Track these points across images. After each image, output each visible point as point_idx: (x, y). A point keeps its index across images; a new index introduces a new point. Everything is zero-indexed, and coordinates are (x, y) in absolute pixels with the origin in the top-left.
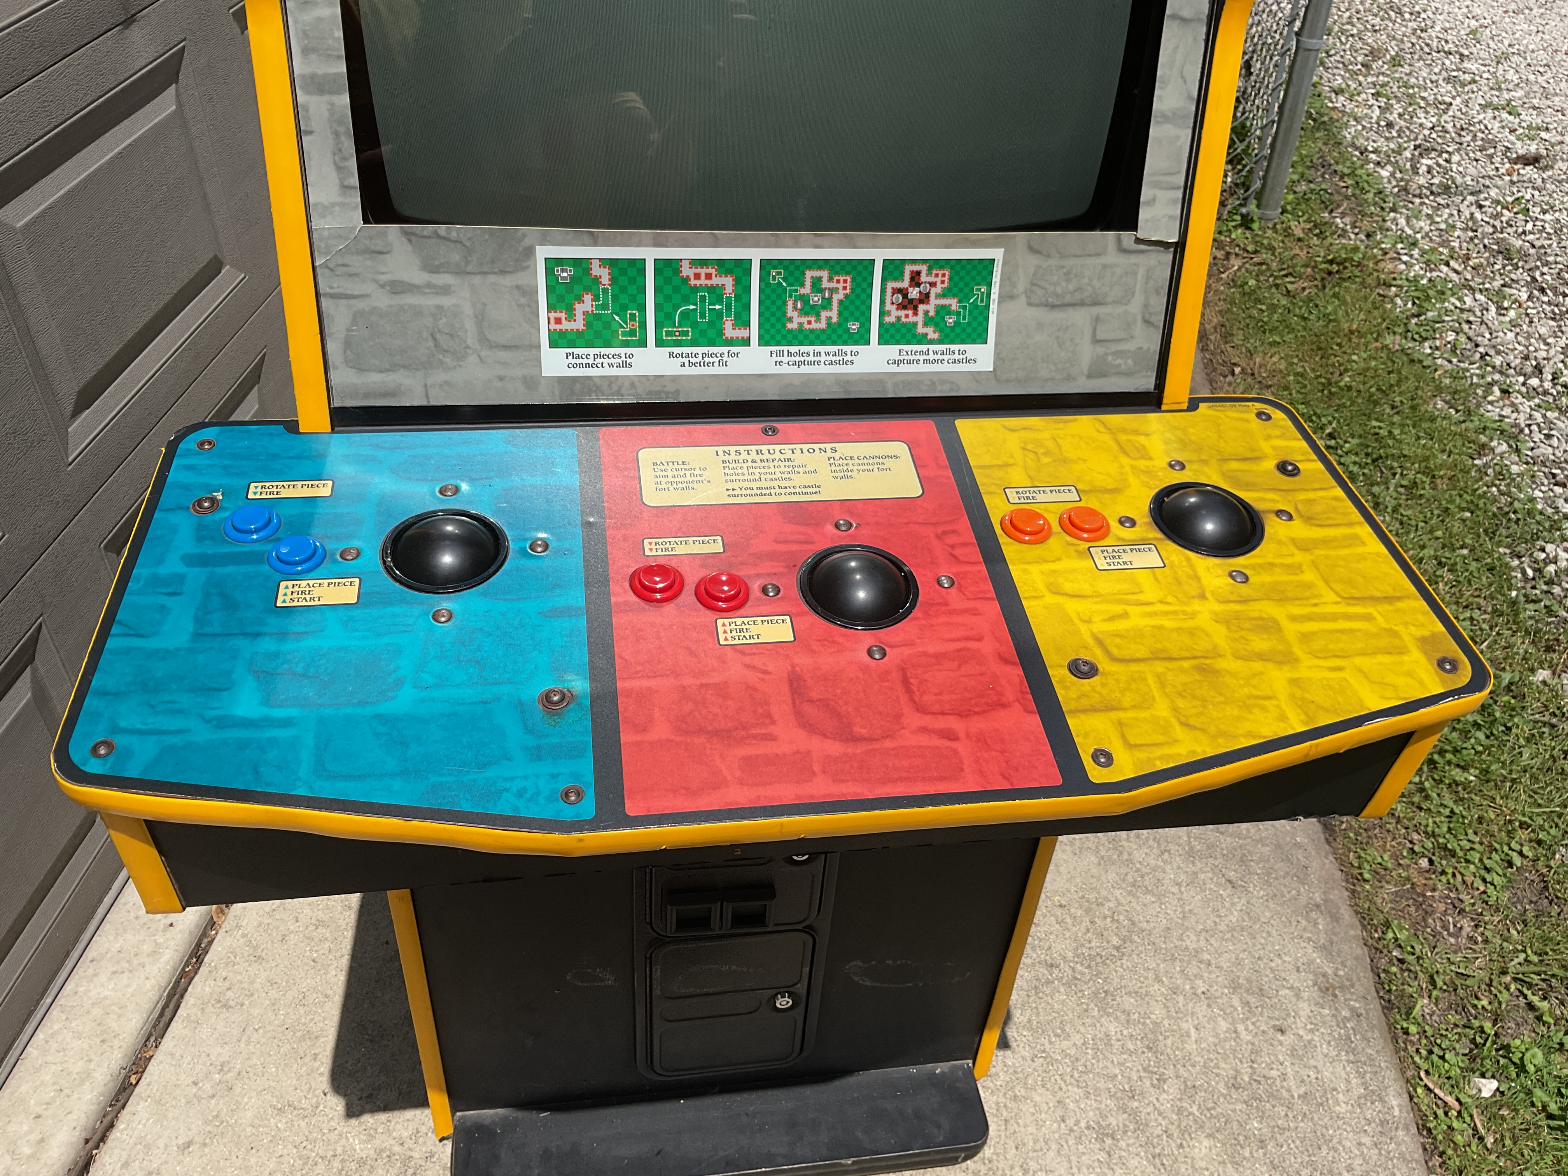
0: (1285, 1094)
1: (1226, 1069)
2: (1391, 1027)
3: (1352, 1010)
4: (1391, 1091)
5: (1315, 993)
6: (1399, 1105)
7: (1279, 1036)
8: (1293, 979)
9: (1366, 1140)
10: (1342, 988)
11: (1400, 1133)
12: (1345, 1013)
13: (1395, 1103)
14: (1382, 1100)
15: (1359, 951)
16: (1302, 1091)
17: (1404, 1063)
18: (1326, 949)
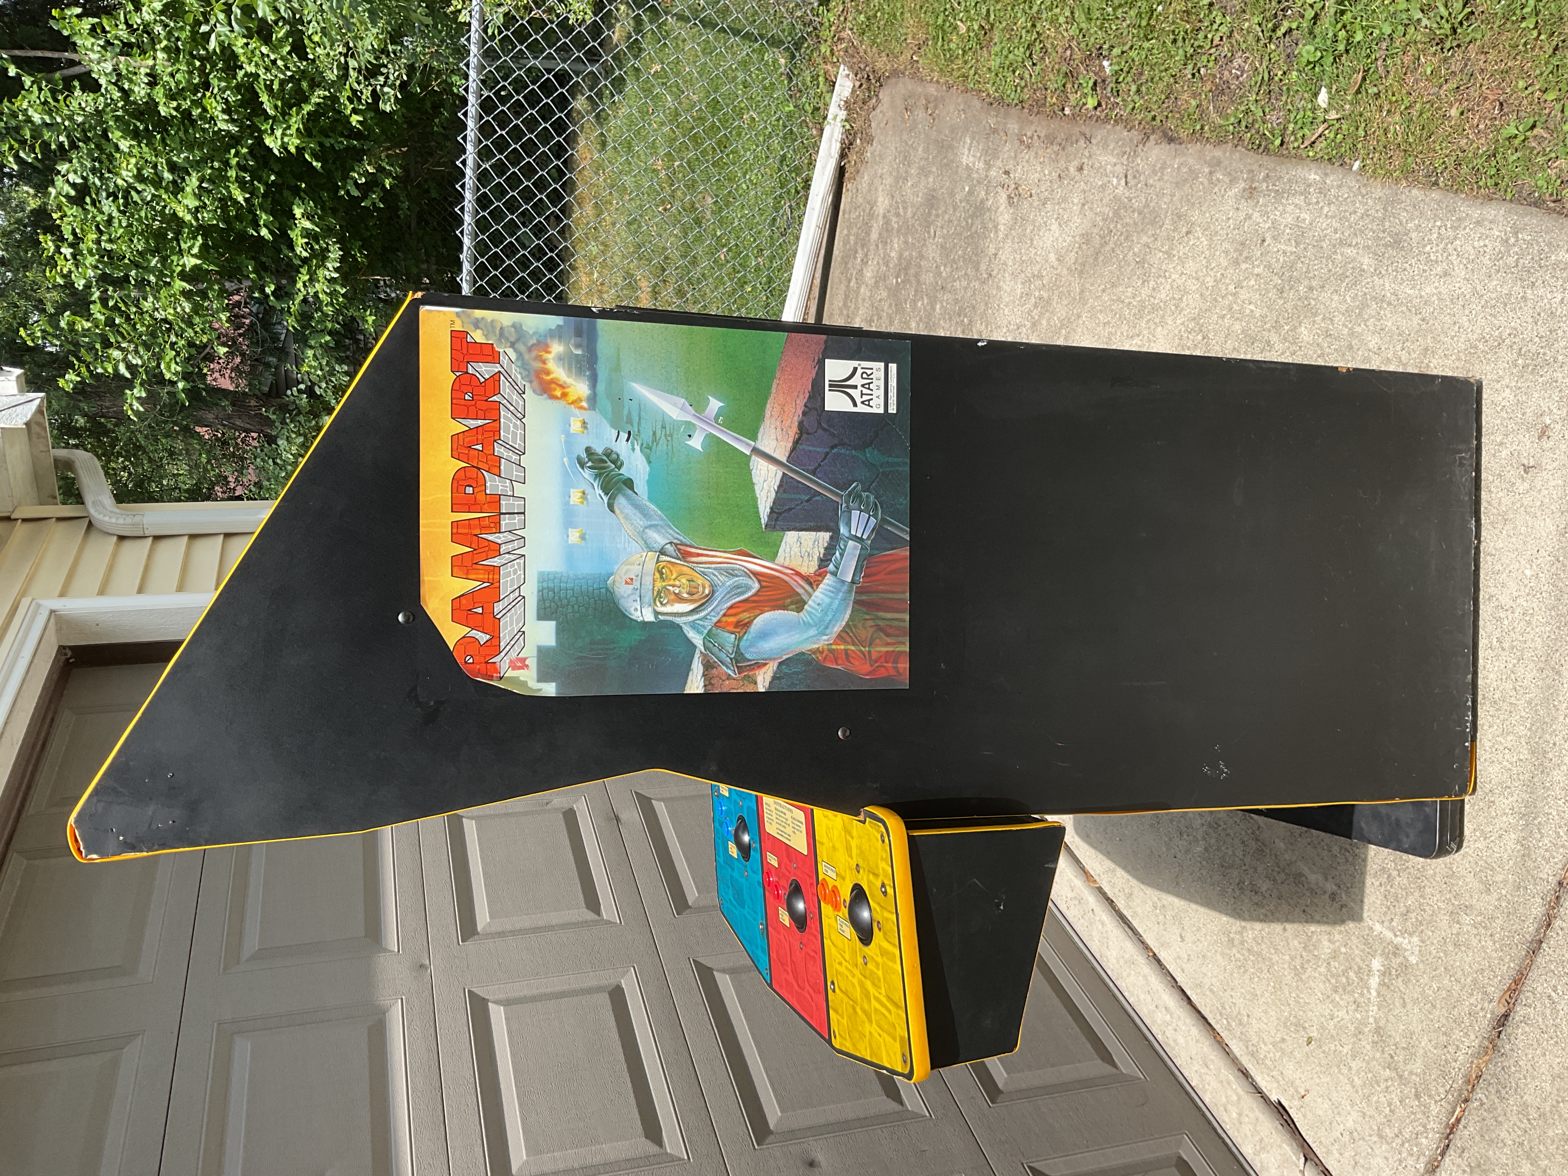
1: (1273, 294)
2: (1278, 155)
3: (1264, 180)
4: (1307, 175)
6: (1316, 173)
7: (1266, 244)
8: (1242, 215)
9: (1326, 209)
10: (1253, 181)
12: (1264, 185)
13: (1313, 175)
17: (1297, 157)
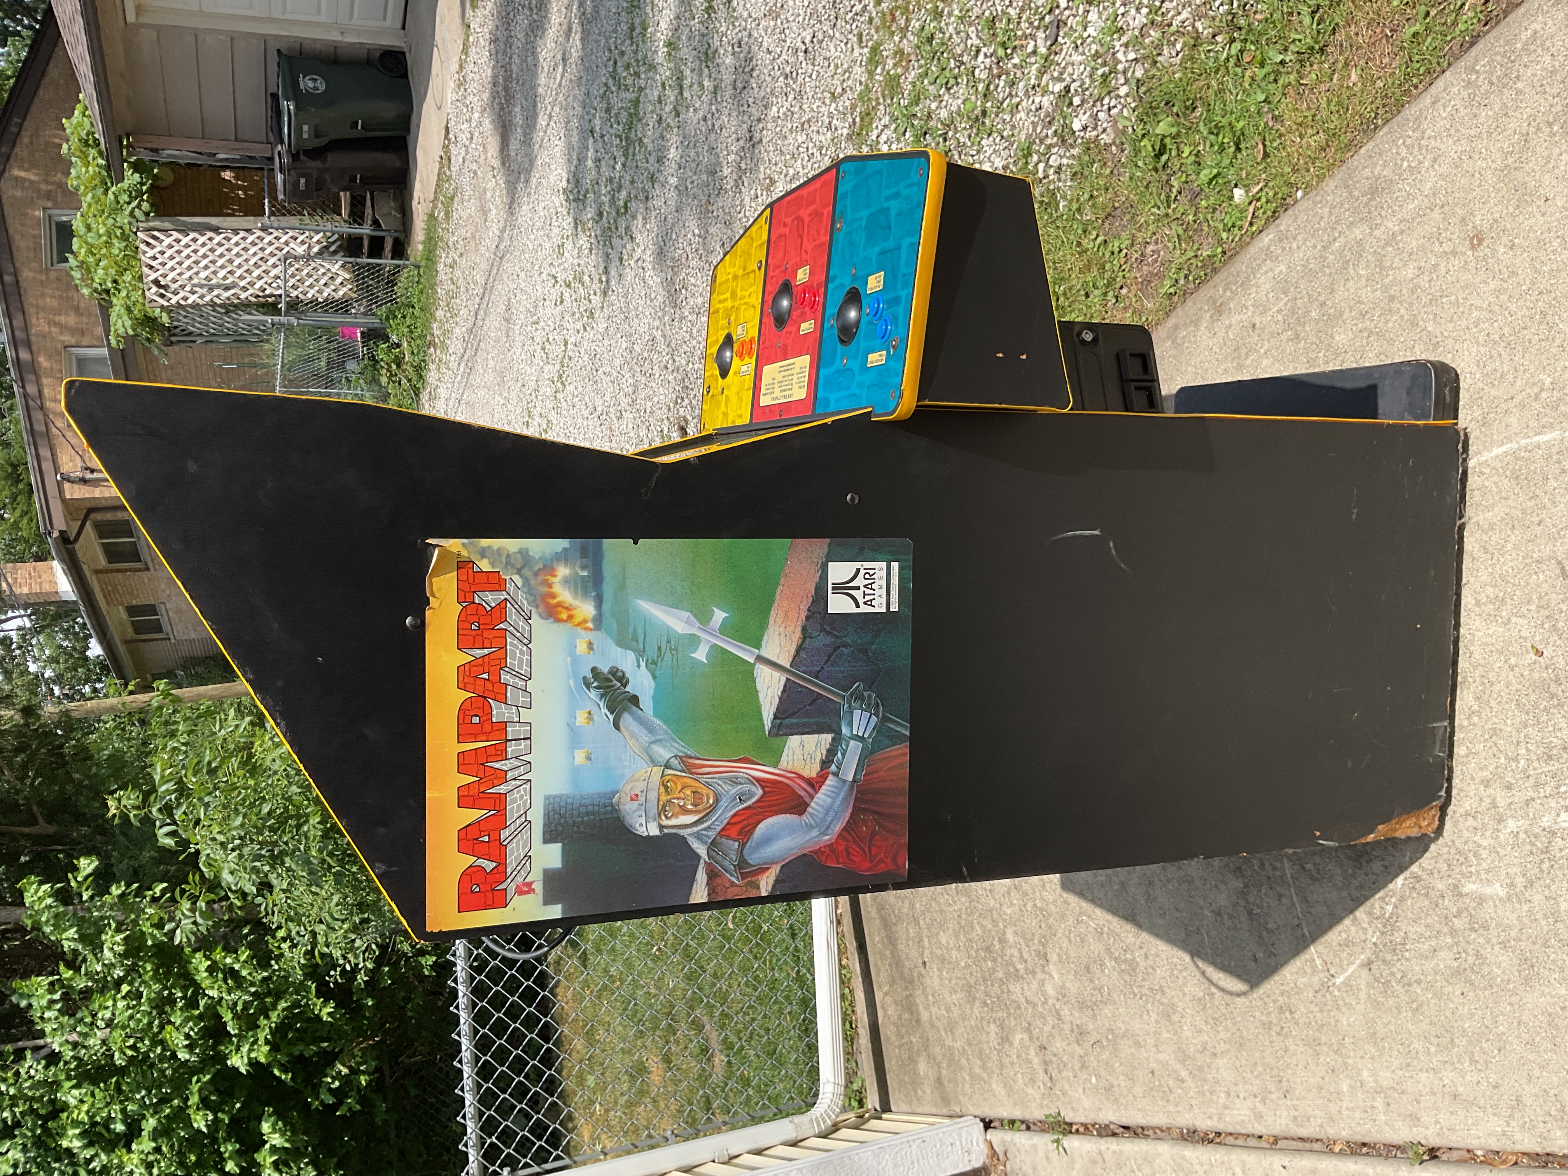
0: (1289, 305)
2: (1225, 263)
3: (1225, 291)
4: (1261, 245)
5: (1224, 316)
6: (1267, 236)
10: (1214, 303)
11: (1282, 228)
12: (1228, 294)
13: (1267, 240)
14: (1268, 248)
15: (1190, 304)
16: (1283, 296)
17: (1243, 245)
18: (1196, 323)
